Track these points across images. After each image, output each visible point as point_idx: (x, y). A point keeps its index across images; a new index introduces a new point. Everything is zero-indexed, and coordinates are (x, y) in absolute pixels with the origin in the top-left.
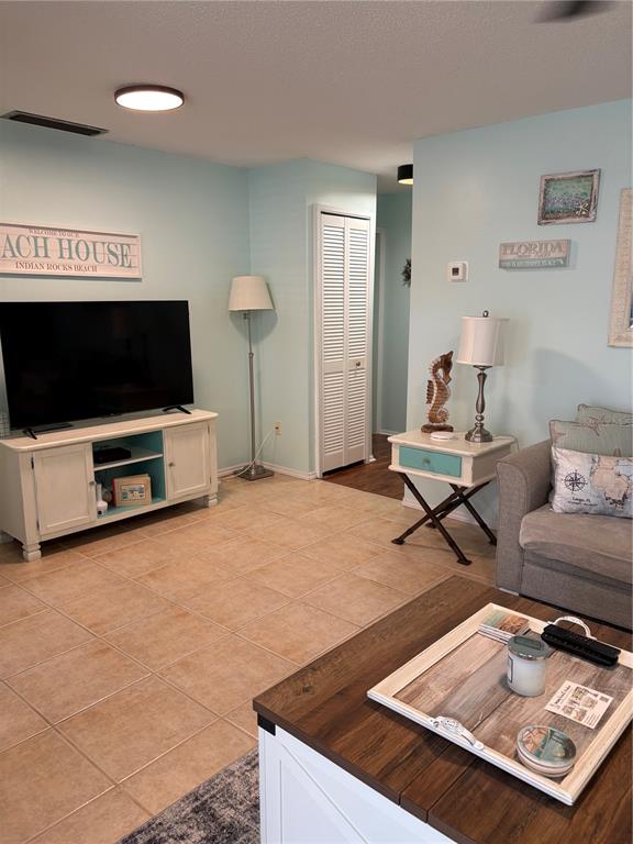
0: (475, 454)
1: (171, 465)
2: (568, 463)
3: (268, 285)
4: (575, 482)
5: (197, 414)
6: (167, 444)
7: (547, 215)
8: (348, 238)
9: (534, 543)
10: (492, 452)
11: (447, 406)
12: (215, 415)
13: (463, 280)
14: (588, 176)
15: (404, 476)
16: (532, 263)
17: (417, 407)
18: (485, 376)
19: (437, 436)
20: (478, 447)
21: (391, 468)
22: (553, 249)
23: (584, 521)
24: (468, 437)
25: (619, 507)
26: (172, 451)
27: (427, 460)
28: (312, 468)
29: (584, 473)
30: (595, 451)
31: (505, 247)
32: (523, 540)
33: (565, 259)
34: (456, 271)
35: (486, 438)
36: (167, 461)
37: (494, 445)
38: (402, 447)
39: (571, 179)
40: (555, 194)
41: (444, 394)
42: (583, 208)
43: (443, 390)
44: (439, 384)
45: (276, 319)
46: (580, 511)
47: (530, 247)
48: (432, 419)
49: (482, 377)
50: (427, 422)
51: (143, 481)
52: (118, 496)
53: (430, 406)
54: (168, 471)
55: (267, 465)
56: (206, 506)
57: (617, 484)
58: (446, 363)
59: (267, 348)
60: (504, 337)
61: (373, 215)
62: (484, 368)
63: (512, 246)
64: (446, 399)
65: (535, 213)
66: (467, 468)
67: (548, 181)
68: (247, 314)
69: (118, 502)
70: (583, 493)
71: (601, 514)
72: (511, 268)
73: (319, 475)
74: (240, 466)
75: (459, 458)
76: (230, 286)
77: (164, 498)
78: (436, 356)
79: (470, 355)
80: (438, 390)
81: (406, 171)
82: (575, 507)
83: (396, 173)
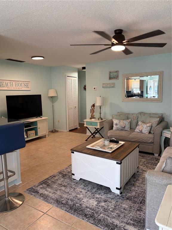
0: (100, 122)
1: (39, 128)
2: (115, 121)
3: (56, 91)
4: (116, 124)
5: (43, 118)
6: (38, 124)
7: (110, 78)
8: (72, 81)
9: (110, 135)
10: (103, 121)
11: (94, 114)
12: (47, 118)
13: (96, 90)
14: (117, 72)
15: (87, 127)
16: (108, 87)
17: (88, 114)
18: (101, 108)
19: (93, 119)
20: (100, 121)
21: (84, 126)
22: (112, 84)
23: (118, 131)
24: (98, 119)
25: (124, 129)
26: (39, 125)
27: (91, 124)
28: (67, 129)
29: (118, 123)
30: (120, 119)
31: (103, 84)
32: (108, 135)
33: (114, 86)
34: (94, 88)
35: (102, 119)
36: (38, 128)
37: (103, 120)
38: (86, 121)
39: (114, 72)
40: (111, 74)
41: (94, 111)
42: (116, 77)
43: (93, 111)
44: (93, 109)
45: (58, 98)
46: (118, 129)
47: (108, 84)
48: (92, 116)
49: (100, 108)
50: (91, 117)
51: (33, 132)
52: (28, 135)
53: (91, 114)
54: (38, 130)
55: (57, 130)
56: (45, 137)
57: (123, 124)
58: (94, 106)
59: (56, 104)
60: (104, 100)
61: (77, 77)
62: (101, 106)
63: (104, 84)
64: (94, 112)
65: (108, 78)
66: (98, 124)
67: (110, 72)
68: (52, 97)
69: (28, 136)
70: (118, 126)
71: (121, 130)
72: (105, 88)
73: (68, 130)
74: (51, 130)
75: (97, 123)
76: (48, 91)
77: (37, 135)
78: (92, 104)
79: (98, 104)
80: (92, 111)
81: (84, 68)
82: (117, 129)
83: (82, 68)
